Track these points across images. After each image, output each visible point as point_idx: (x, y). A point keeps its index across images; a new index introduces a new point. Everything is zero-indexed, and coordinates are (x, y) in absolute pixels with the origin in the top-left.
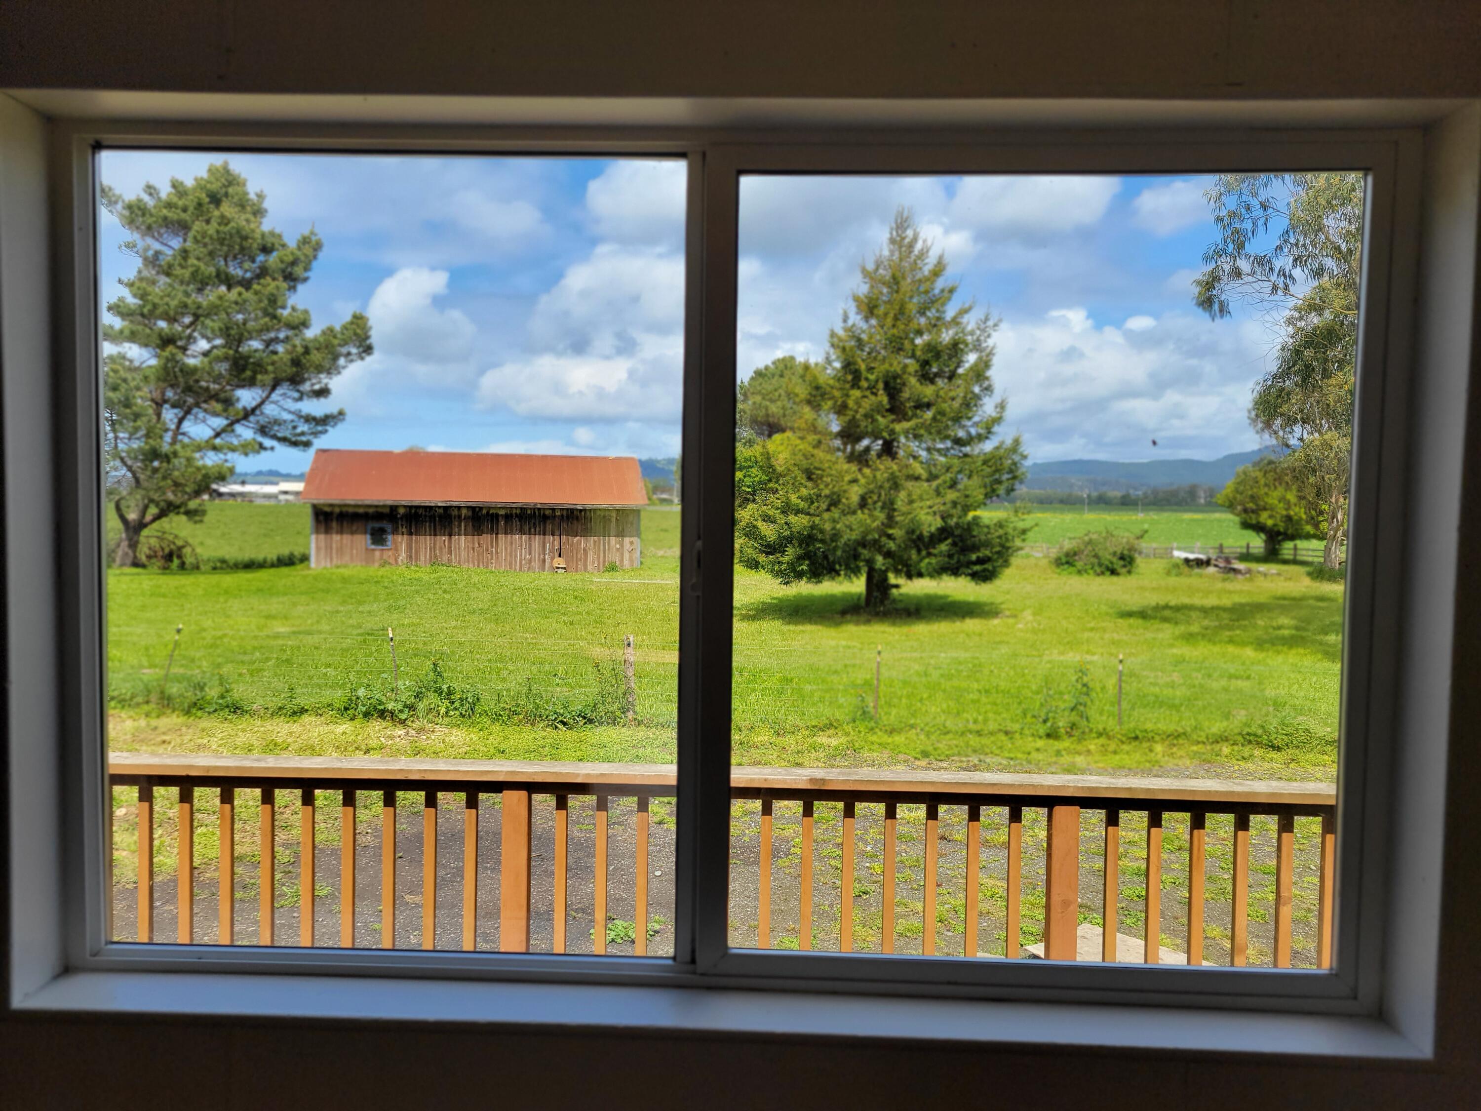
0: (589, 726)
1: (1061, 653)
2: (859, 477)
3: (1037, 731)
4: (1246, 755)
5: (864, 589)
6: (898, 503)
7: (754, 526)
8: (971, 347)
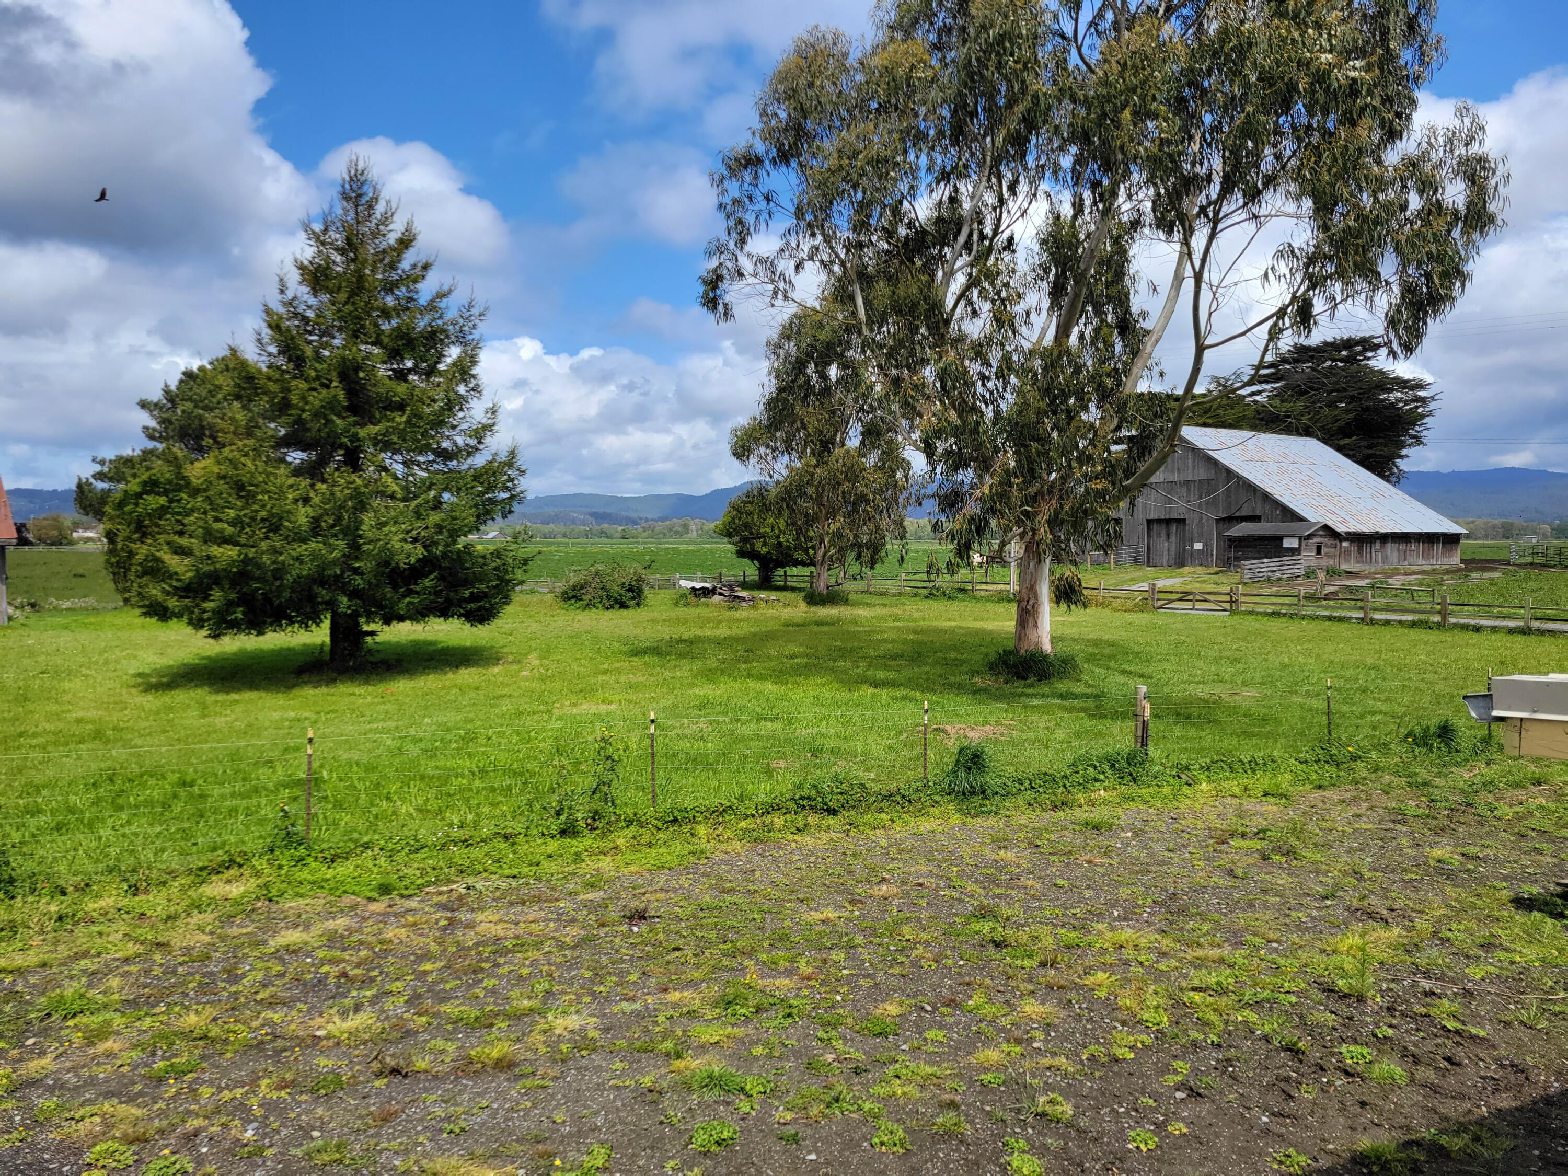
1: (575, 705)
2: (312, 494)
3: (548, 828)
4: (801, 825)
5: (328, 640)
6: (364, 527)
7: (158, 560)
8: (453, 338)
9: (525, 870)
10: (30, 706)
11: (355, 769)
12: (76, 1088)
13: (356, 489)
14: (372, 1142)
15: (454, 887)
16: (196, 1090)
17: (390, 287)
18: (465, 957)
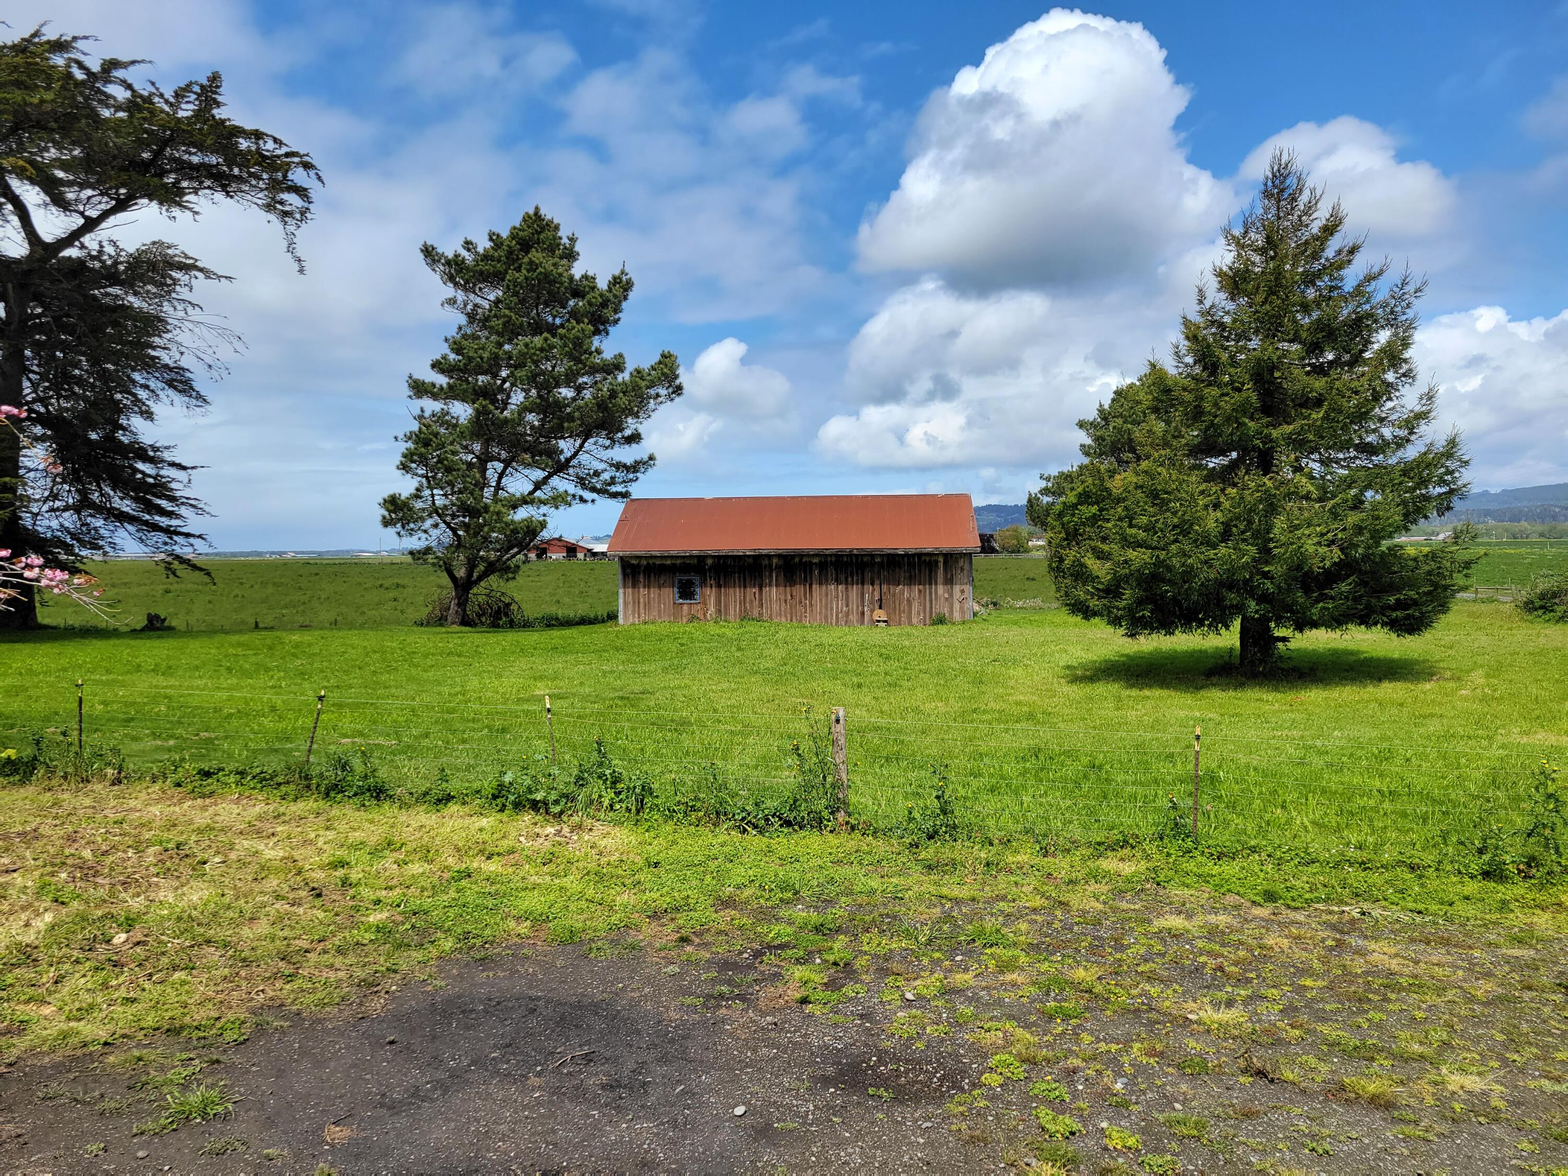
0: (786, 830)
2: (1222, 499)
3: (1467, 866)
5: (1238, 644)
6: (1276, 531)
7: (1083, 565)
8: (1382, 322)
9: (1434, 907)
10: (983, 688)
11: (1252, 773)
12: (987, 1004)
13: (1266, 491)
14: (1232, 1131)
15: (1347, 909)
16: (1078, 1034)
17: (1310, 279)
18: (1351, 983)
